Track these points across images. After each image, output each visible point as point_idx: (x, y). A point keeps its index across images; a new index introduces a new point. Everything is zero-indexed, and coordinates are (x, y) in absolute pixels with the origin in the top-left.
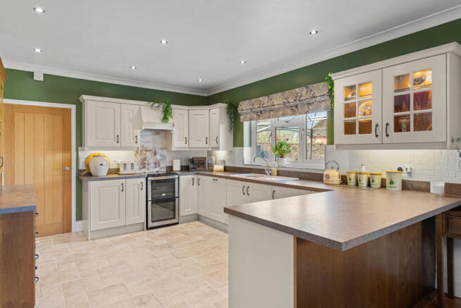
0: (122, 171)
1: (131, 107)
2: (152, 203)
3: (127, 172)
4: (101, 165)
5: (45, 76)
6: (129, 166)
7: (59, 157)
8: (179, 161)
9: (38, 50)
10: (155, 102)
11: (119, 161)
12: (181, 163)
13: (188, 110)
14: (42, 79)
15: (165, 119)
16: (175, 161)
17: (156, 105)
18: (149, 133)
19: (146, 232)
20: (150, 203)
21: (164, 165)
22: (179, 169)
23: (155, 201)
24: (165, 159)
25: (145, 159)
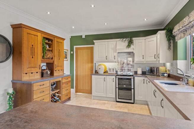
0: (109, 72)
1: (112, 43)
2: (118, 89)
3: (110, 73)
4: (100, 69)
5: (86, 36)
6: (111, 70)
7: (90, 65)
8: (141, 69)
9: (73, 27)
10: (124, 38)
11: (110, 67)
12: (142, 69)
13: (145, 39)
14: (85, 37)
15: (129, 46)
16: (138, 68)
17: (124, 39)
18: (125, 54)
19: (115, 103)
20: (117, 89)
21: (133, 70)
22: (141, 73)
23: (119, 89)
24: (134, 67)
25: (123, 67)
